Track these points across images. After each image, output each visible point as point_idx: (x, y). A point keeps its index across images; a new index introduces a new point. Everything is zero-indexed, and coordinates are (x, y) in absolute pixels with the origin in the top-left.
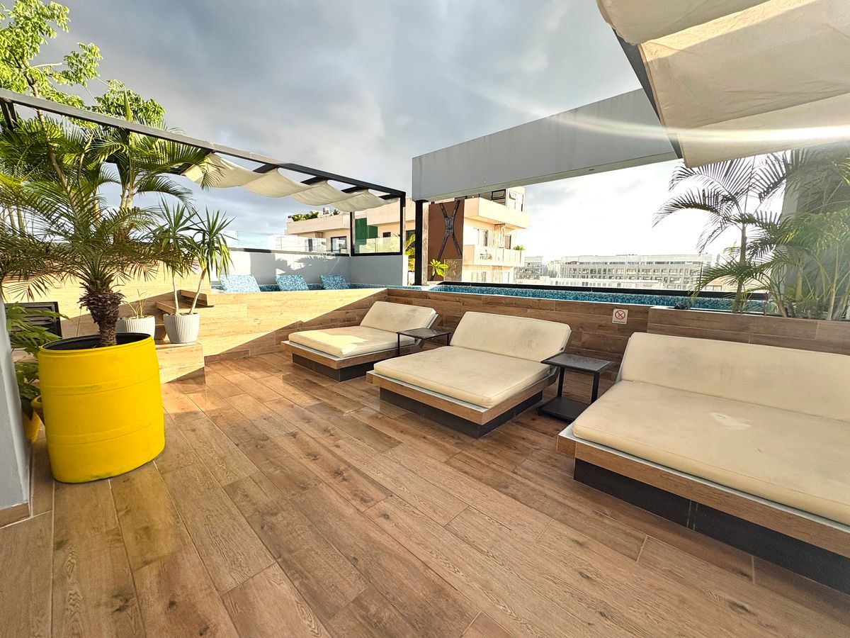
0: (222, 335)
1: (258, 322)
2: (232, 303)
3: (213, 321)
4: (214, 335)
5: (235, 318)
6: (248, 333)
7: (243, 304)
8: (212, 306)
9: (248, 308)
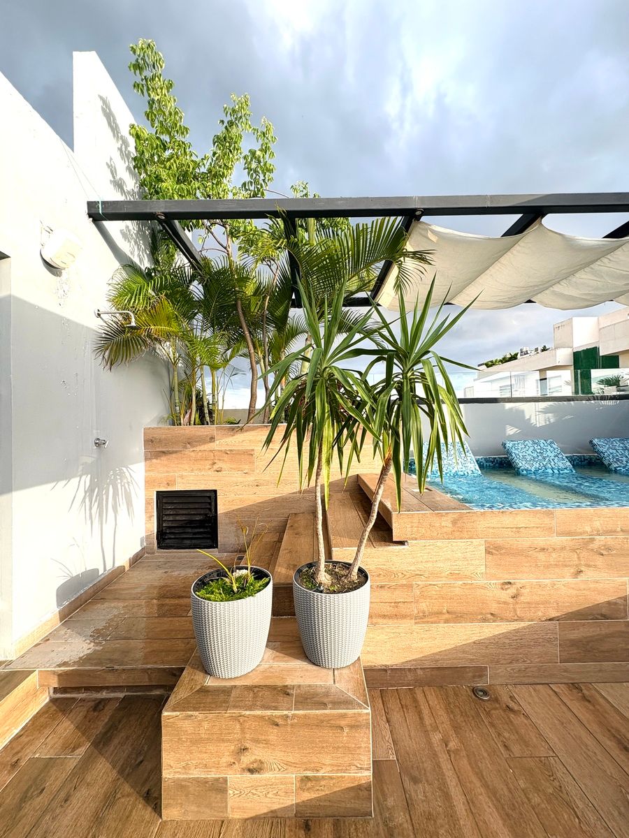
0: (422, 618)
1: (512, 591)
2: (449, 536)
3: (404, 582)
4: (404, 617)
5: (455, 575)
6: (485, 620)
7: (476, 542)
8: (402, 543)
9: (488, 552)
